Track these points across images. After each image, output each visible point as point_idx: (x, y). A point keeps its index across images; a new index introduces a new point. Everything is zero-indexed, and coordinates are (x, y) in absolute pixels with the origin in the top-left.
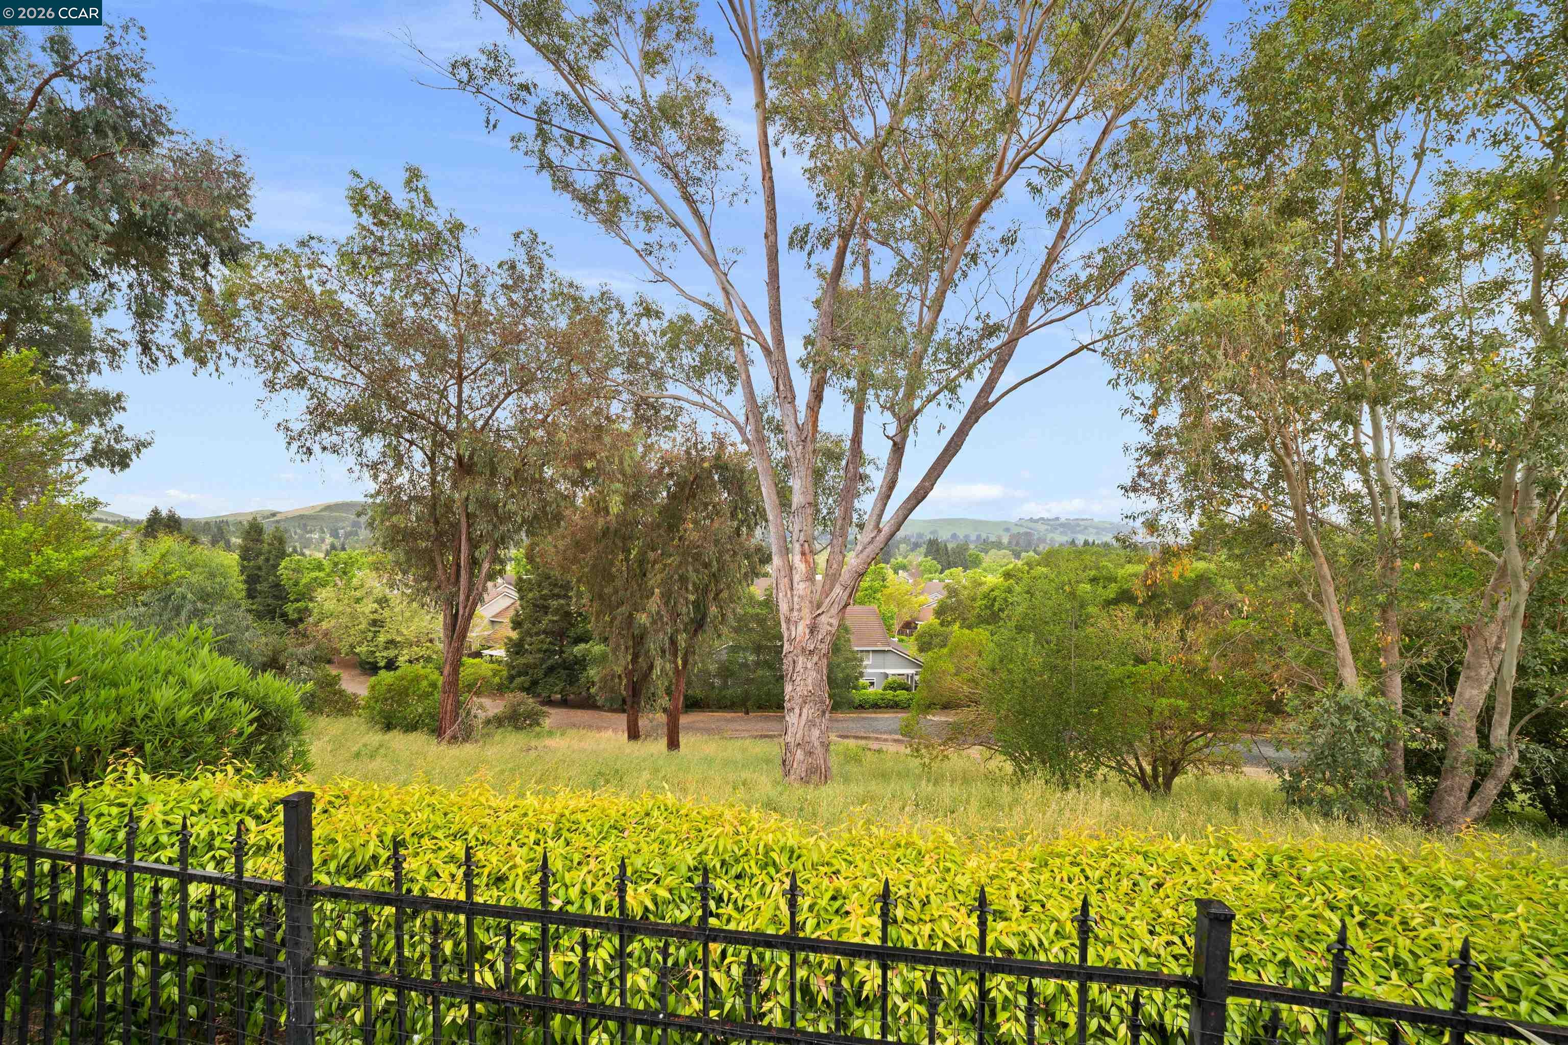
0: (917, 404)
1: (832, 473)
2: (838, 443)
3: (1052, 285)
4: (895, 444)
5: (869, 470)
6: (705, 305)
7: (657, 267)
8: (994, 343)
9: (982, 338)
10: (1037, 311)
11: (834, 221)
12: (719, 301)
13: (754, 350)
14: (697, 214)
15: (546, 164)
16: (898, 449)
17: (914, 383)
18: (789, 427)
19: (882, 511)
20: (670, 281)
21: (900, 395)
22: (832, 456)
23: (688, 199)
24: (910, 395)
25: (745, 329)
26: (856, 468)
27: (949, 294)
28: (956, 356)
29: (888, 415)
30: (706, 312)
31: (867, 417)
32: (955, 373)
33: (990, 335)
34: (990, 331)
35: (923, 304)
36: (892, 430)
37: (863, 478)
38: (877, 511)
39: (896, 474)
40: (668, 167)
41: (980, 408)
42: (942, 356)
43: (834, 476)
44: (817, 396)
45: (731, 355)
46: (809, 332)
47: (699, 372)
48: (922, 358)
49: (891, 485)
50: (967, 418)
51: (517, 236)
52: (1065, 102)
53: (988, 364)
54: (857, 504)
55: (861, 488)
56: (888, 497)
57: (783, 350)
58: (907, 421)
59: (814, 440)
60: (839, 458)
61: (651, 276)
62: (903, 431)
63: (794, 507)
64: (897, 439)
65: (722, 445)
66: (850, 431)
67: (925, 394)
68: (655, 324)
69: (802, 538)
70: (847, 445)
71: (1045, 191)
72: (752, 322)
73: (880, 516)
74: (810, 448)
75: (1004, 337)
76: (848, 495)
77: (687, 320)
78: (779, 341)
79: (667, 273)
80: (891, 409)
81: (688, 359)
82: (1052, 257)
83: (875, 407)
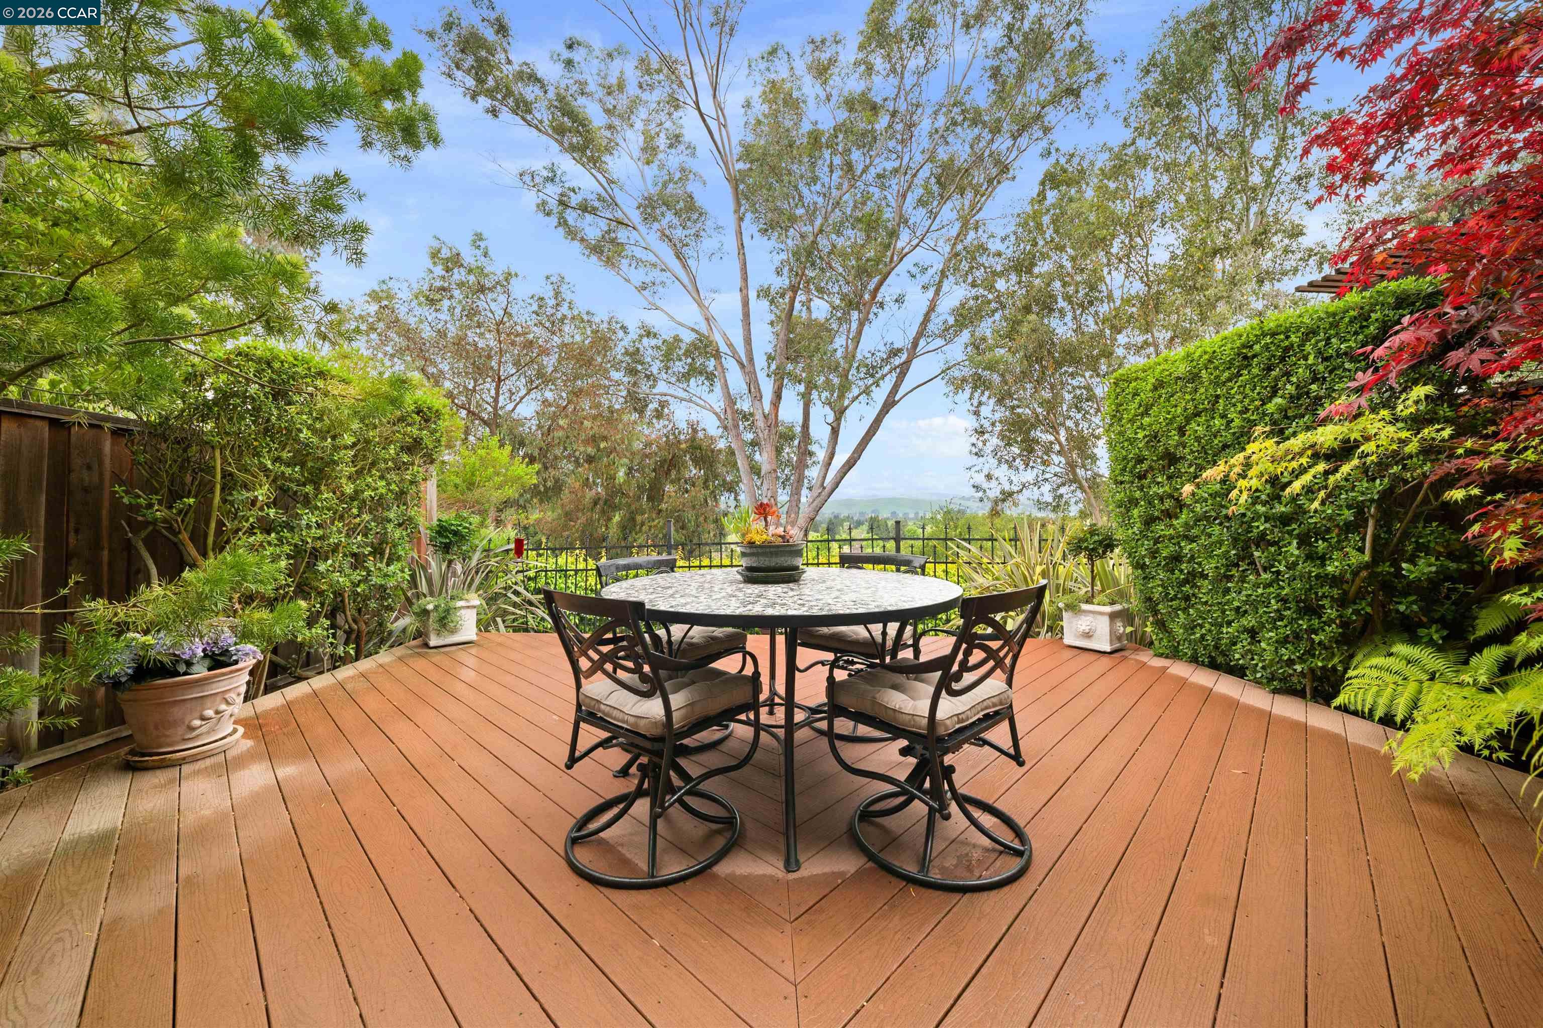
0: (846, 403)
1: (787, 450)
2: (791, 428)
3: (931, 327)
4: (833, 428)
5: (813, 448)
6: (693, 330)
7: (651, 299)
8: (897, 361)
9: (889, 357)
10: (922, 343)
11: (787, 282)
12: (703, 328)
13: (730, 364)
14: (685, 266)
15: (563, 222)
16: (835, 432)
17: (845, 388)
18: (759, 416)
19: (826, 474)
20: (662, 310)
21: (835, 395)
22: (787, 437)
23: (679, 256)
24: (841, 396)
25: (723, 348)
26: (806, 446)
27: (866, 328)
28: (871, 370)
29: (827, 408)
30: (694, 336)
31: (813, 411)
32: (871, 381)
33: (896, 355)
34: (895, 353)
35: (848, 337)
36: (831, 418)
37: (811, 454)
38: (822, 474)
39: (834, 448)
40: (665, 237)
41: (889, 404)
42: (864, 370)
43: (790, 452)
44: (778, 396)
45: (711, 364)
46: (770, 350)
47: (686, 377)
48: (849, 371)
49: (832, 456)
50: (881, 411)
51: (548, 278)
52: (930, 221)
53: (894, 375)
54: (807, 473)
55: (809, 462)
56: (830, 464)
57: (753, 365)
58: (840, 413)
59: (777, 425)
60: (792, 438)
61: (646, 304)
62: (838, 419)
63: (763, 473)
64: (834, 425)
65: (695, 431)
66: (800, 419)
67: (851, 396)
68: (654, 342)
69: (769, 495)
70: (798, 429)
71: (918, 276)
72: (730, 345)
73: (824, 477)
74: (774, 431)
75: (904, 357)
76: (801, 466)
77: (677, 339)
78: (751, 360)
79: (659, 303)
80: (829, 404)
81: (679, 367)
82: (932, 308)
83: (819, 404)
